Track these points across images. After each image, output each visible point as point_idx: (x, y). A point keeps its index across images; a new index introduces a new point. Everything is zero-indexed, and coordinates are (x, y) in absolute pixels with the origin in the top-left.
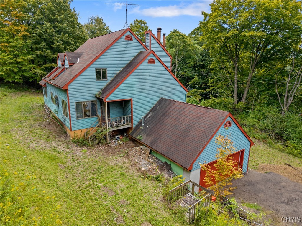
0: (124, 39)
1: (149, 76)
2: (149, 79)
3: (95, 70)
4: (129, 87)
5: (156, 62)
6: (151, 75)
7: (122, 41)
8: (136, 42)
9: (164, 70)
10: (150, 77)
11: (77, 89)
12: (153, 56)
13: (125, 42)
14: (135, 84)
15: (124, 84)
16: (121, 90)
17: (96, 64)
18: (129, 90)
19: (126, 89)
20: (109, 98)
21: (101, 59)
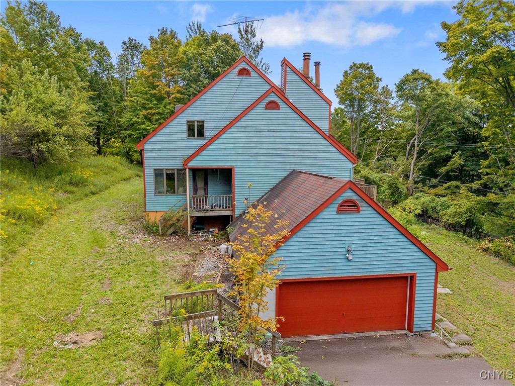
0: (236, 75)
1: (267, 130)
2: (266, 135)
3: (185, 122)
4: (228, 147)
5: (280, 106)
6: (270, 128)
7: (232, 77)
8: (257, 78)
9: (299, 121)
10: (269, 133)
11: (157, 150)
12: (276, 96)
13: (238, 79)
14: (240, 143)
15: (220, 142)
16: (214, 152)
17: (188, 113)
18: (228, 152)
19: (223, 150)
20: (192, 162)
21: (195, 106)
